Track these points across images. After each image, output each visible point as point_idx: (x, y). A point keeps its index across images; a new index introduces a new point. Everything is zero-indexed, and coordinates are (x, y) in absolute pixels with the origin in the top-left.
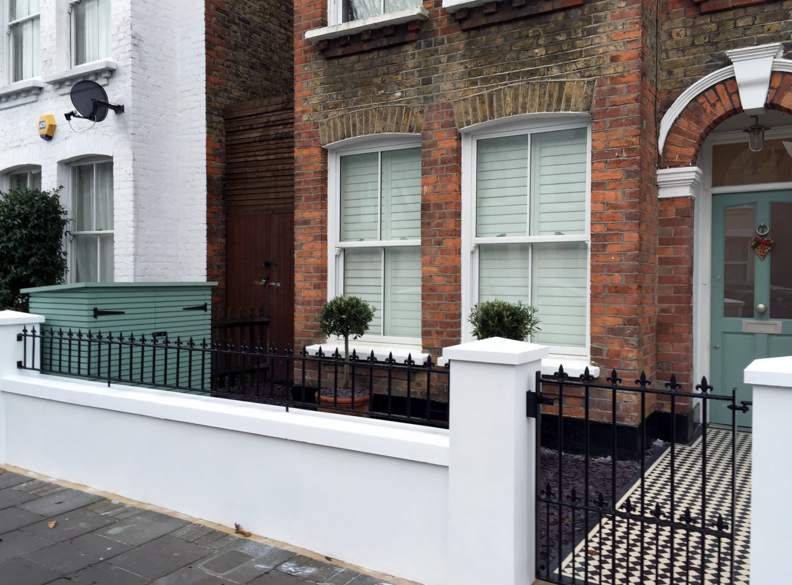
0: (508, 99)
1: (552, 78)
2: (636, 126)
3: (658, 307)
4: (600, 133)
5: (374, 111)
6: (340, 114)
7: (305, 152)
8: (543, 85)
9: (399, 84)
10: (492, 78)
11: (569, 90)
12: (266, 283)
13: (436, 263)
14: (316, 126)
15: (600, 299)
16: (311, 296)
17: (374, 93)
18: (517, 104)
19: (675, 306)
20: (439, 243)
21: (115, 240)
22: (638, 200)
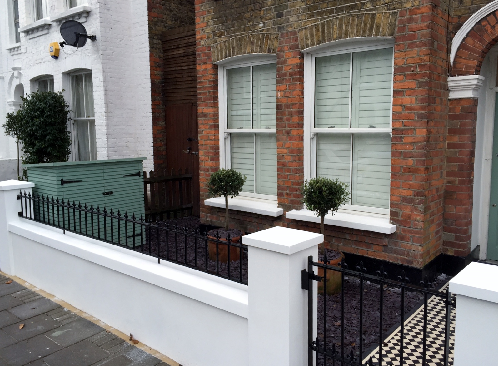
0: (335, 27)
1: (367, 11)
2: (428, 47)
3: (445, 179)
4: (400, 53)
5: (245, 37)
6: (224, 40)
7: (203, 67)
8: (360, 17)
9: (262, 18)
10: (324, 11)
11: (379, 20)
12: (189, 152)
13: (286, 146)
14: (209, 48)
15: (397, 177)
16: (209, 166)
17: (245, 24)
18: (342, 32)
19: (458, 179)
20: (288, 133)
21: (96, 124)
22: (427, 104)
